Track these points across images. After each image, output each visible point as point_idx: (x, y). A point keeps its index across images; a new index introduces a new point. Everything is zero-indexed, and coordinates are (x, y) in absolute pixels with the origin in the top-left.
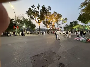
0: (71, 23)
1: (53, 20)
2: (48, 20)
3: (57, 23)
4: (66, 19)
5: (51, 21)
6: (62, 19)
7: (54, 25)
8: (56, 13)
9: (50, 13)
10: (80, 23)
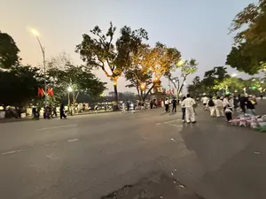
0: (207, 74)
1: (156, 66)
2: (140, 67)
3: (167, 74)
4: (192, 63)
5: (151, 69)
6: (180, 63)
8: (162, 46)
9: (144, 46)
10: (234, 73)
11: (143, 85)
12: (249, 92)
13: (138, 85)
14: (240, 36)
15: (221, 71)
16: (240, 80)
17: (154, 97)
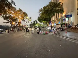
1: (19, 17)
2: (12, 16)
3: (23, 20)
4: (31, 18)
5: (17, 17)
6: (27, 17)
7: (21, 22)
8: (21, 10)
9: (14, 8)
10: (39, 22)
11: (14, 23)
12: (41, 26)
13: (11, 22)
14: (40, 14)
15: (36, 21)
16: (40, 24)
17: (18, 27)
